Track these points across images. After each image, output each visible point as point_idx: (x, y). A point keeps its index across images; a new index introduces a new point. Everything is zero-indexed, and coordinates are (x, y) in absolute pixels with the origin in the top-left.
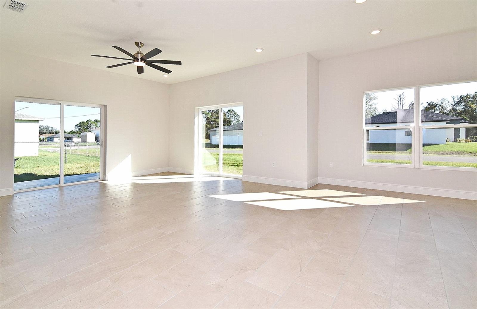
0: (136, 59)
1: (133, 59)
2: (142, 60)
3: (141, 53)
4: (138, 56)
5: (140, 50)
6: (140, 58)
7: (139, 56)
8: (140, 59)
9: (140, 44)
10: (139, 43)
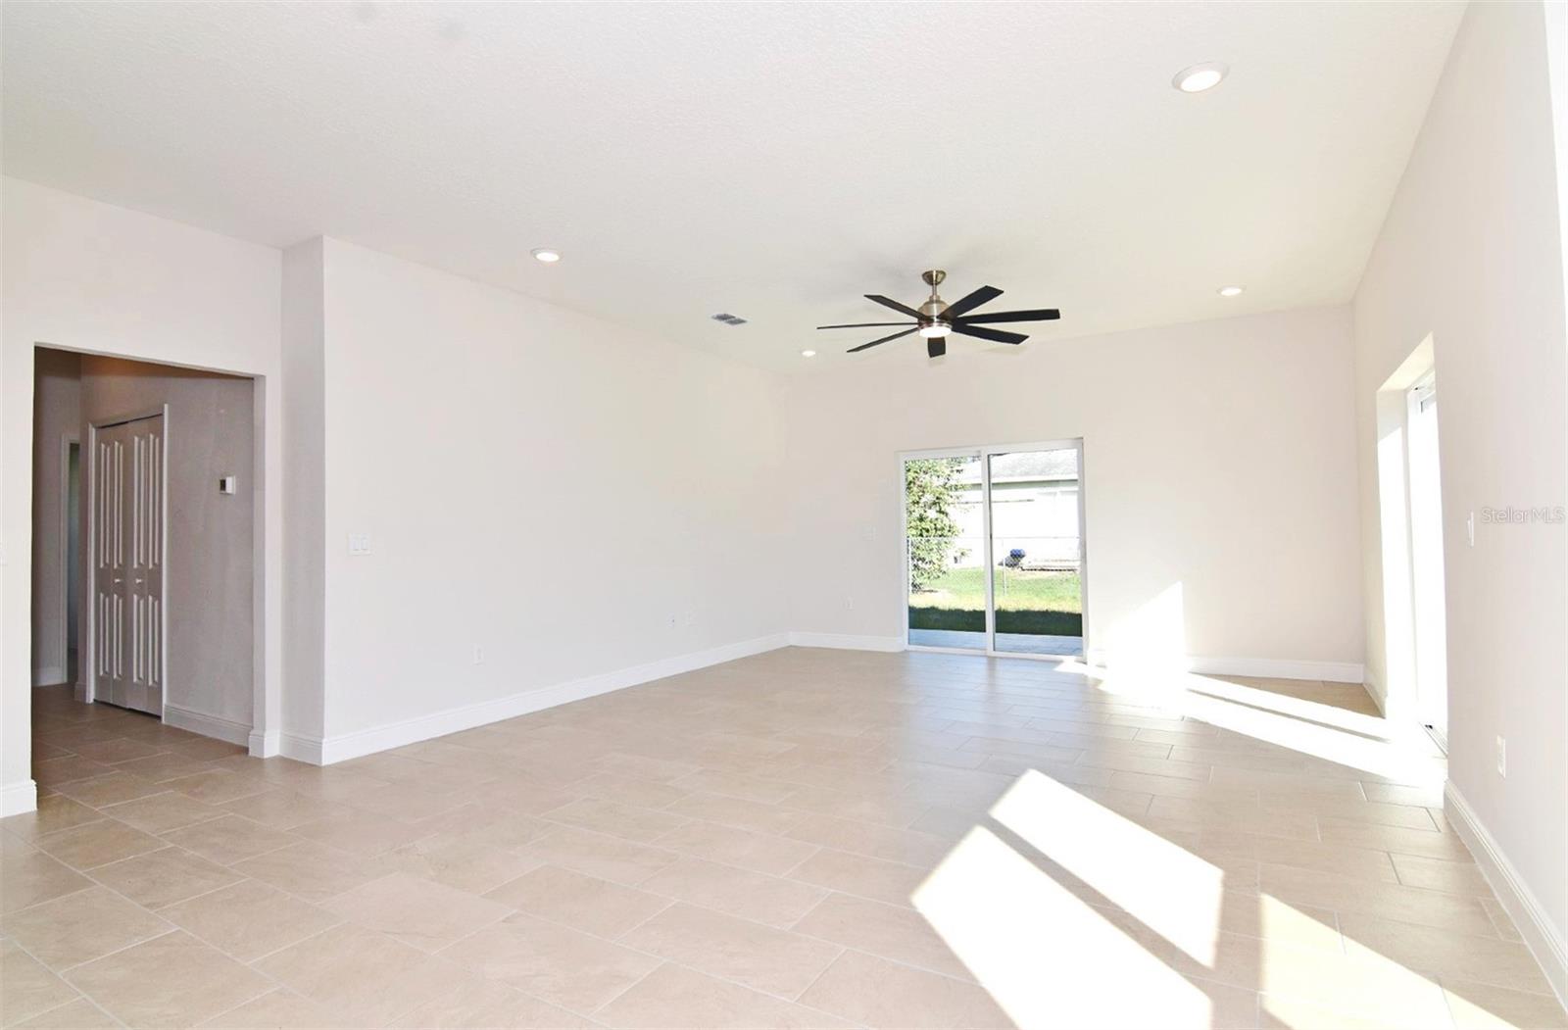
0: (925, 320)
1: (916, 320)
2: (943, 318)
3: (938, 301)
4: (929, 309)
5: (934, 292)
6: (937, 317)
7: (935, 311)
8: (936, 320)
9: (937, 276)
10: (934, 274)
